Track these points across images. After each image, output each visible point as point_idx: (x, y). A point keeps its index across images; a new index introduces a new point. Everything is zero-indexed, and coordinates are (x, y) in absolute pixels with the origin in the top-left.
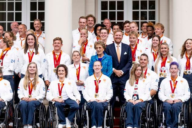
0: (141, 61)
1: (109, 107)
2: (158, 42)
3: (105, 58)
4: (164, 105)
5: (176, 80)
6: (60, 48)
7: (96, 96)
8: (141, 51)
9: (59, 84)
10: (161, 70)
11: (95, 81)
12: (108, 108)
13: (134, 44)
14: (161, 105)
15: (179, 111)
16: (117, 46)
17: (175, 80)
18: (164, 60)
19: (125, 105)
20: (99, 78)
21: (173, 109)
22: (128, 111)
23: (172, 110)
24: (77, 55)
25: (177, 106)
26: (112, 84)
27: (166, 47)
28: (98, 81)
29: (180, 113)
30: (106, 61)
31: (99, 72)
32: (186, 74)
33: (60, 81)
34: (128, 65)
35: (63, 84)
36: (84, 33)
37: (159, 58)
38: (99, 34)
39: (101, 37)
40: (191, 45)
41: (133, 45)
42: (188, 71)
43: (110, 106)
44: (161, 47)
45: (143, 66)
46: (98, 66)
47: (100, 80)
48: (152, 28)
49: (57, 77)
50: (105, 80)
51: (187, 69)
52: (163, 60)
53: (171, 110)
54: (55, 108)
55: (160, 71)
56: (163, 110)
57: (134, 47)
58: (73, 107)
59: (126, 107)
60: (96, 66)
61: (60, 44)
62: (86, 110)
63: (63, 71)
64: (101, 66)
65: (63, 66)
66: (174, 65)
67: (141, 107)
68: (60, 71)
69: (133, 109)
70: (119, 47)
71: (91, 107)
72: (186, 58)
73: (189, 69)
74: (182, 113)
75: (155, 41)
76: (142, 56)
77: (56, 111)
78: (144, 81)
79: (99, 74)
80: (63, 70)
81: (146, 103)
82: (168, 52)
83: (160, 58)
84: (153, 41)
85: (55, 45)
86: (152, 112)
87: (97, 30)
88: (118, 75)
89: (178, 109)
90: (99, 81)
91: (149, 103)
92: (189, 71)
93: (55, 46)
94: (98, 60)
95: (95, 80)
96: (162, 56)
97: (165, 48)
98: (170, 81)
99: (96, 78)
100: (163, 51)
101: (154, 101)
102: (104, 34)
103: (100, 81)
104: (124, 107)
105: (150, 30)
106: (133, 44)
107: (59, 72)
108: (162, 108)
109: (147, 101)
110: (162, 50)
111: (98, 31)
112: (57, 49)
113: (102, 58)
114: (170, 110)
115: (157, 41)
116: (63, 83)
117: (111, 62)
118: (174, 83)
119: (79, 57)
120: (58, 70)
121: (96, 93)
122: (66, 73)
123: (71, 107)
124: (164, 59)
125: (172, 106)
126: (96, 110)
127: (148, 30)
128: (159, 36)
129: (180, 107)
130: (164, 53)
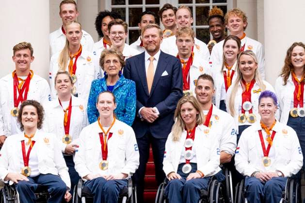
0: (199, 91)
1: (130, 189)
2: (236, 50)
3: (121, 86)
4: (247, 183)
5: (273, 129)
6: (29, 66)
7: (103, 165)
8: (201, 69)
9: (24, 141)
10: (242, 109)
11: (101, 134)
12: (128, 192)
13: (188, 54)
14: (242, 184)
15: (279, 196)
16: (149, 59)
17: (271, 130)
18: (248, 88)
19: (165, 185)
20: (108, 128)
21: (267, 193)
22: (171, 197)
23: (265, 194)
24: (65, 81)
25: (276, 184)
26: (138, 139)
27: (251, 59)
28: (106, 135)
29: (282, 199)
30: (122, 93)
31: (109, 117)
32: (294, 116)
33: (25, 136)
34: (172, 97)
35: (34, 142)
36: (77, 30)
37: (237, 83)
38: (106, 33)
39: (112, 41)
40: (302, 57)
41: (184, 56)
42: (299, 109)
43: (133, 186)
44: (241, 60)
45: (205, 100)
46: (109, 102)
47: (110, 131)
48: (220, 20)
49: (20, 126)
50: (121, 132)
51: (295, 106)
52: (246, 87)
53: (263, 194)
54: (16, 193)
55: (241, 111)
56: (245, 195)
57: (186, 60)
58: (54, 188)
59: (168, 189)
60: (103, 102)
61: (28, 56)
62: (82, 196)
63: (32, 113)
64: (113, 103)
65: (33, 103)
66: (266, 97)
67: (199, 187)
68: (26, 113)
69: (182, 193)
70: (154, 61)
71: (93, 190)
72: (292, 83)
73: (302, 106)
74: (287, 199)
75: (230, 49)
76: (201, 80)
77: (17, 199)
78: (206, 132)
79: (108, 119)
80: (33, 111)
81: (210, 180)
82: (256, 69)
83: (239, 83)
84: (226, 49)
85: (18, 59)
86: (221, 198)
87: (103, 25)
88: (146, 118)
89: (278, 192)
90: (108, 134)
91: (215, 181)
92: (301, 109)
93: (19, 62)
94: (106, 89)
95: (101, 131)
96: (244, 78)
97: (250, 62)
98: (260, 131)
99: (104, 128)
100: (245, 69)
101: (225, 175)
102: (117, 36)
103: (111, 134)
104: (162, 190)
105: (217, 25)
106: (186, 53)
107: (23, 117)
108: (243, 190)
109: (211, 177)
110: (242, 66)
111: (104, 28)
112: (21, 67)
113: (113, 87)
114: (261, 194)
115: (234, 47)
116: (32, 139)
117: (135, 94)
118: (269, 136)
119: (68, 84)
120: (24, 111)
121: (104, 159)
122: (39, 118)
123: (51, 189)
124: (248, 85)
125: (264, 184)
126: (104, 196)
127: (214, 24)
128: (237, 38)
129: (281, 187)
130: (248, 73)
